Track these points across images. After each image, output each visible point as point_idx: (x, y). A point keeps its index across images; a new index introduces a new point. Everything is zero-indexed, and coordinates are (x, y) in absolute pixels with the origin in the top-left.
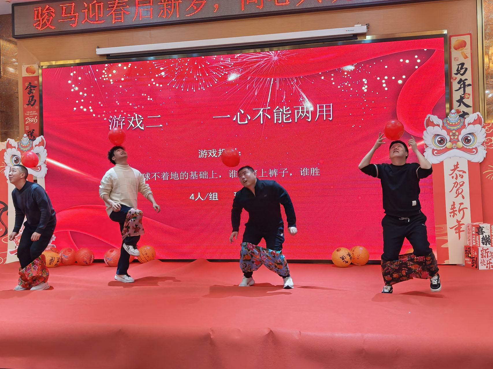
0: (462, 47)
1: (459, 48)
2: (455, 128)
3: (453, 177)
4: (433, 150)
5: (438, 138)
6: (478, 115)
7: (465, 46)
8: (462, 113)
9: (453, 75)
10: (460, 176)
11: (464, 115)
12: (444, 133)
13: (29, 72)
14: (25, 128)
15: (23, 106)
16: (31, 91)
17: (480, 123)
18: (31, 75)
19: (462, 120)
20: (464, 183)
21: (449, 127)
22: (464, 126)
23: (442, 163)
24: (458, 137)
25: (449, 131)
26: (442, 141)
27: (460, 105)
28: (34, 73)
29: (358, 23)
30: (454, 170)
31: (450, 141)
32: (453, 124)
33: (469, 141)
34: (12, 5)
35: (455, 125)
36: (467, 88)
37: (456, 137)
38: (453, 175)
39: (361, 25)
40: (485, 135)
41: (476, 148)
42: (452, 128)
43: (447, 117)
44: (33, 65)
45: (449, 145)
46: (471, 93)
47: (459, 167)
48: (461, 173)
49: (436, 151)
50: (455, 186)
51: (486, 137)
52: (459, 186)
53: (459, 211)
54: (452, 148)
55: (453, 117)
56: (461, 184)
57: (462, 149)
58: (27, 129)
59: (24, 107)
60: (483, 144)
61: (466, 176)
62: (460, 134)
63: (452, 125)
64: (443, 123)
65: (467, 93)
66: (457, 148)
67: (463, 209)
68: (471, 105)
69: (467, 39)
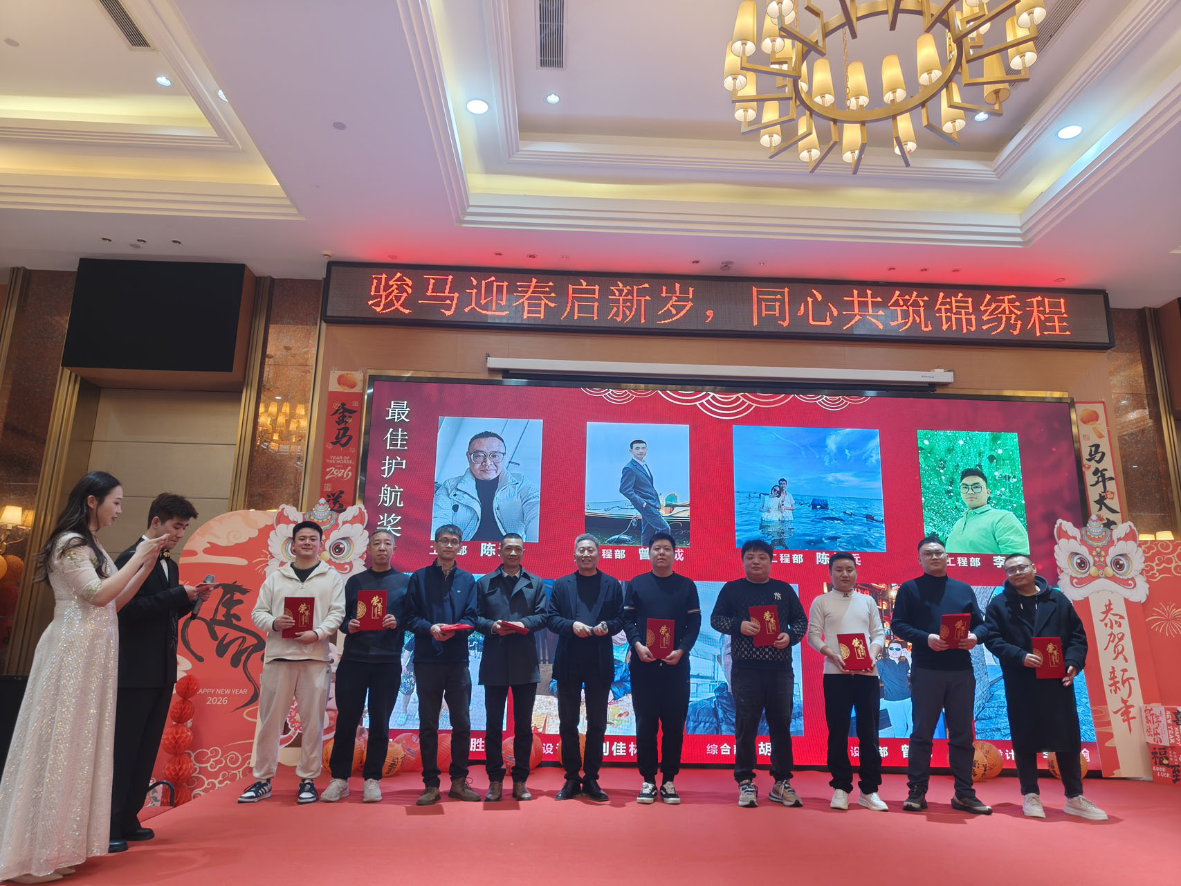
0: (1093, 420)
1: (1089, 421)
2: (1100, 544)
3: (1106, 625)
4: (1072, 578)
5: (1076, 559)
6: (1130, 526)
7: (1097, 420)
8: (1106, 521)
9: (1085, 462)
10: (1116, 624)
11: (1109, 524)
12: (1084, 551)
13: (344, 385)
14: (322, 487)
15: (325, 444)
16: (343, 418)
17: (1135, 539)
18: (347, 390)
19: (1109, 532)
20: (1123, 635)
21: (1090, 542)
22: (1111, 543)
23: (1087, 599)
24: (1105, 558)
25: (1091, 549)
26: (1082, 564)
27: (1100, 509)
28: (353, 386)
29: (938, 367)
30: (1106, 613)
31: (1094, 565)
32: (1097, 537)
33: (1121, 567)
34: (328, 263)
35: (1099, 540)
36: (1108, 484)
37: (1102, 559)
38: (1106, 621)
39: (943, 370)
40: (1143, 559)
41: (1133, 579)
42: (1095, 544)
43: (1086, 526)
44: (352, 372)
45: (1093, 570)
46: (1115, 490)
47: (1112, 609)
48: (1117, 618)
49: (1075, 580)
50: (1112, 639)
51: (1144, 562)
52: (1117, 640)
53: (1124, 682)
54: (1098, 577)
55: (1094, 527)
56: (1120, 636)
57: (1113, 579)
58: (328, 488)
59: (325, 448)
60: (1142, 573)
61: (1125, 623)
62: (1107, 554)
63: (1094, 539)
64: (1082, 536)
65: (1108, 492)
66: (1107, 577)
67: (1128, 679)
68: (1119, 510)
69: (1099, 409)
